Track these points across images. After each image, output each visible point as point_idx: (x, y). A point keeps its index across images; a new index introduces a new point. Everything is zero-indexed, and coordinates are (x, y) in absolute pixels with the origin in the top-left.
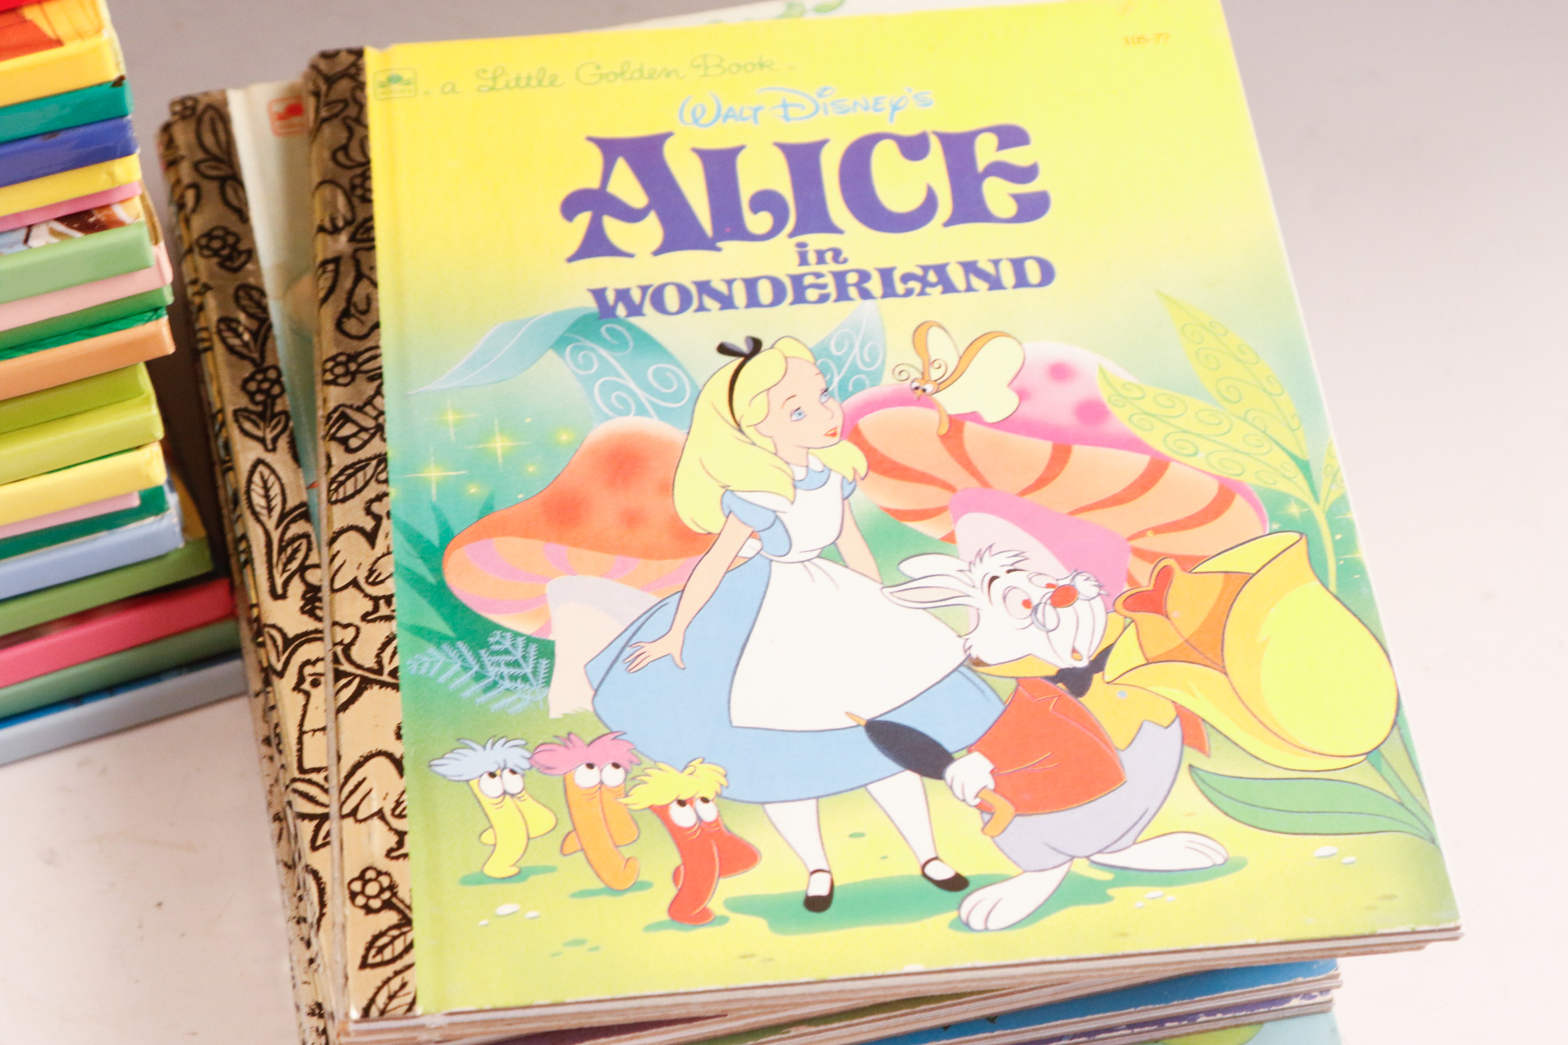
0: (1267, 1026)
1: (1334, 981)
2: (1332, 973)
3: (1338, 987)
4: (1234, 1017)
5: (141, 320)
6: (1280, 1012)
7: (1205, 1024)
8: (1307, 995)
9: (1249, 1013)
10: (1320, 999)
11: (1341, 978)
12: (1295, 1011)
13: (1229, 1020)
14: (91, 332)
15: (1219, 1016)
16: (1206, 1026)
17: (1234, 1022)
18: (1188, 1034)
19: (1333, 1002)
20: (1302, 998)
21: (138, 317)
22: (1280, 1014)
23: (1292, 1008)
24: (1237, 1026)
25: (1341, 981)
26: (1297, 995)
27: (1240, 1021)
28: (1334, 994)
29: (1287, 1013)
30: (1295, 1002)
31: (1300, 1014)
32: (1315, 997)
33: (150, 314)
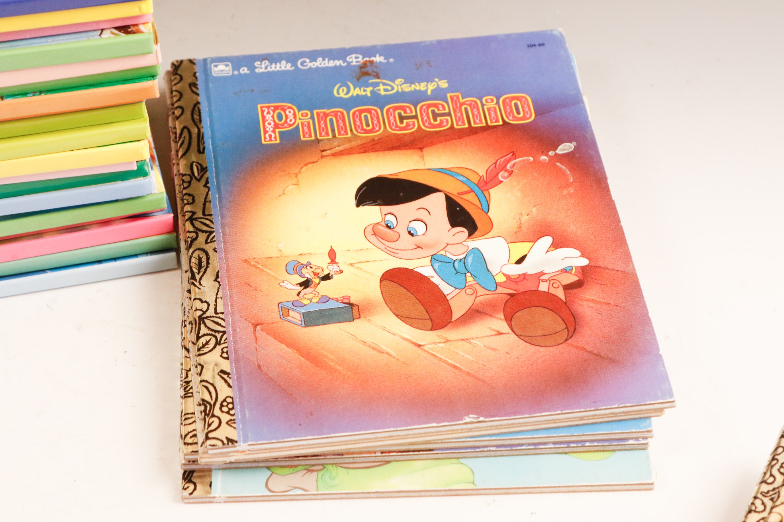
0: (617, 453)
1: (649, 433)
2: (649, 429)
3: (651, 437)
4: (603, 446)
5: (145, 80)
6: (624, 446)
7: (589, 448)
8: (637, 439)
9: (609, 444)
10: (642, 442)
11: (653, 433)
12: (631, 447)
13: (600, 447)
14: (124, 82)
15: (595, 444)
16: (589, 449)
17: (602, 448)
18: (581, 452)
19: (649, 444)
20: (634, 440)
21: (145, 79)
22: (624, 447)
23: (629, 444)
24: (603, 451)
25: (653, 435)
26: (632, 439)
27: (605, 448)
28: (649, 440)
29: (627, 447)
30: (631, 442)
31: (632, 449)
32: (641, 440)
33: (150, 78)
